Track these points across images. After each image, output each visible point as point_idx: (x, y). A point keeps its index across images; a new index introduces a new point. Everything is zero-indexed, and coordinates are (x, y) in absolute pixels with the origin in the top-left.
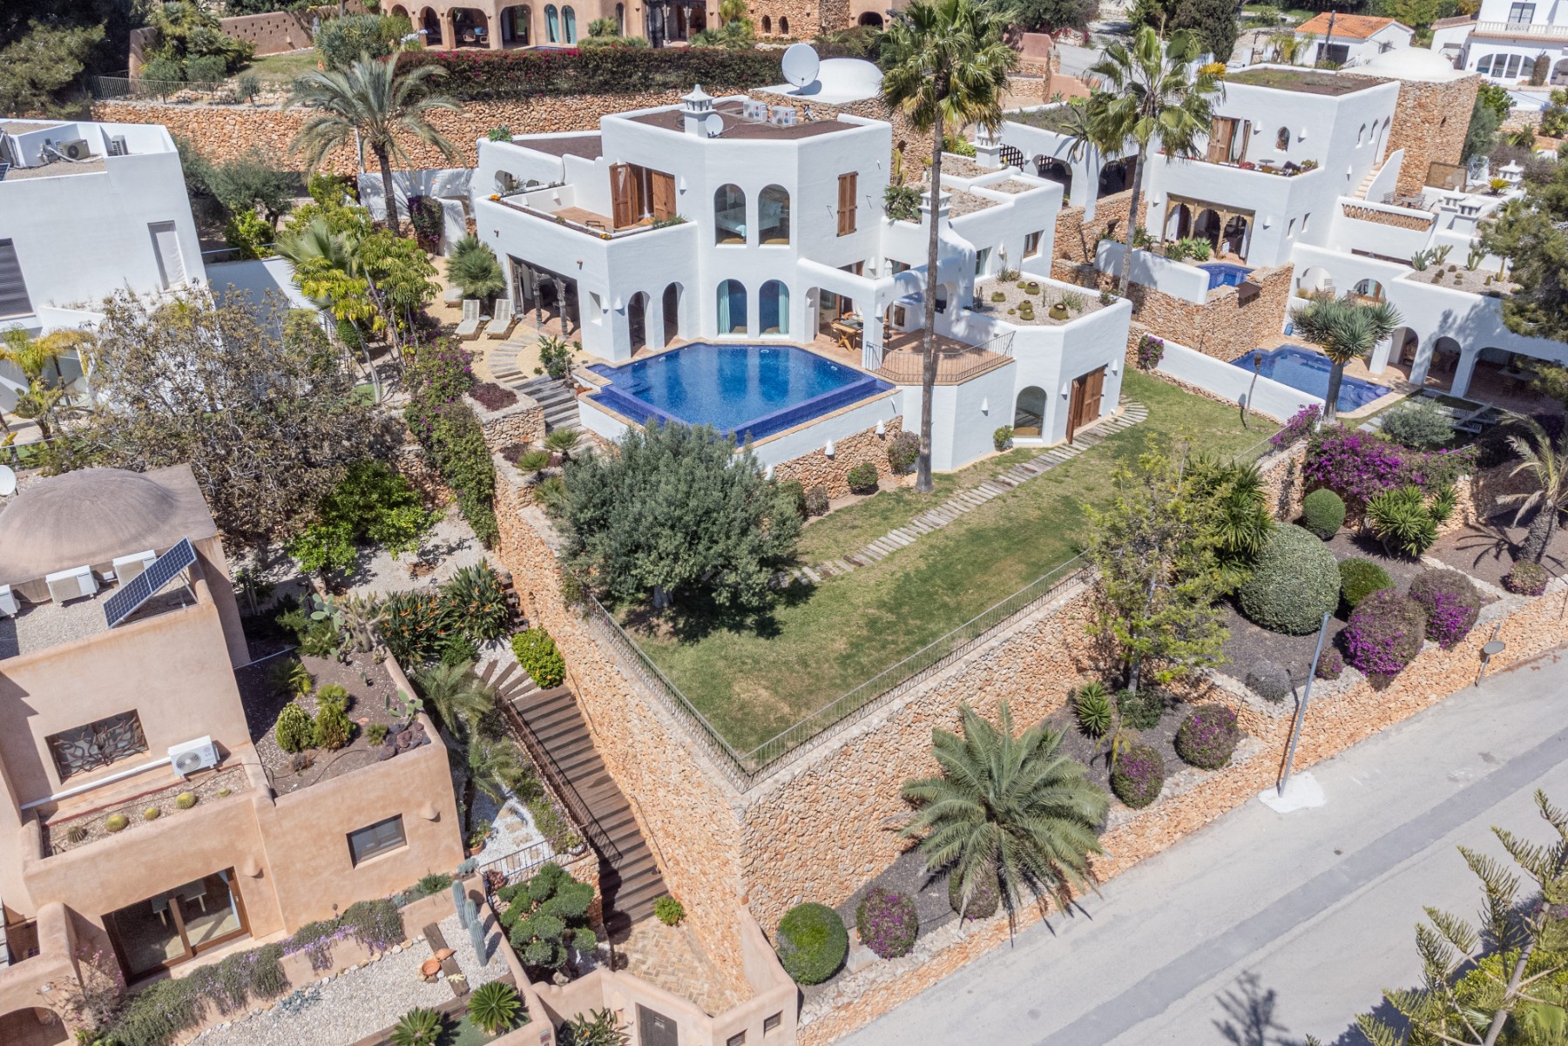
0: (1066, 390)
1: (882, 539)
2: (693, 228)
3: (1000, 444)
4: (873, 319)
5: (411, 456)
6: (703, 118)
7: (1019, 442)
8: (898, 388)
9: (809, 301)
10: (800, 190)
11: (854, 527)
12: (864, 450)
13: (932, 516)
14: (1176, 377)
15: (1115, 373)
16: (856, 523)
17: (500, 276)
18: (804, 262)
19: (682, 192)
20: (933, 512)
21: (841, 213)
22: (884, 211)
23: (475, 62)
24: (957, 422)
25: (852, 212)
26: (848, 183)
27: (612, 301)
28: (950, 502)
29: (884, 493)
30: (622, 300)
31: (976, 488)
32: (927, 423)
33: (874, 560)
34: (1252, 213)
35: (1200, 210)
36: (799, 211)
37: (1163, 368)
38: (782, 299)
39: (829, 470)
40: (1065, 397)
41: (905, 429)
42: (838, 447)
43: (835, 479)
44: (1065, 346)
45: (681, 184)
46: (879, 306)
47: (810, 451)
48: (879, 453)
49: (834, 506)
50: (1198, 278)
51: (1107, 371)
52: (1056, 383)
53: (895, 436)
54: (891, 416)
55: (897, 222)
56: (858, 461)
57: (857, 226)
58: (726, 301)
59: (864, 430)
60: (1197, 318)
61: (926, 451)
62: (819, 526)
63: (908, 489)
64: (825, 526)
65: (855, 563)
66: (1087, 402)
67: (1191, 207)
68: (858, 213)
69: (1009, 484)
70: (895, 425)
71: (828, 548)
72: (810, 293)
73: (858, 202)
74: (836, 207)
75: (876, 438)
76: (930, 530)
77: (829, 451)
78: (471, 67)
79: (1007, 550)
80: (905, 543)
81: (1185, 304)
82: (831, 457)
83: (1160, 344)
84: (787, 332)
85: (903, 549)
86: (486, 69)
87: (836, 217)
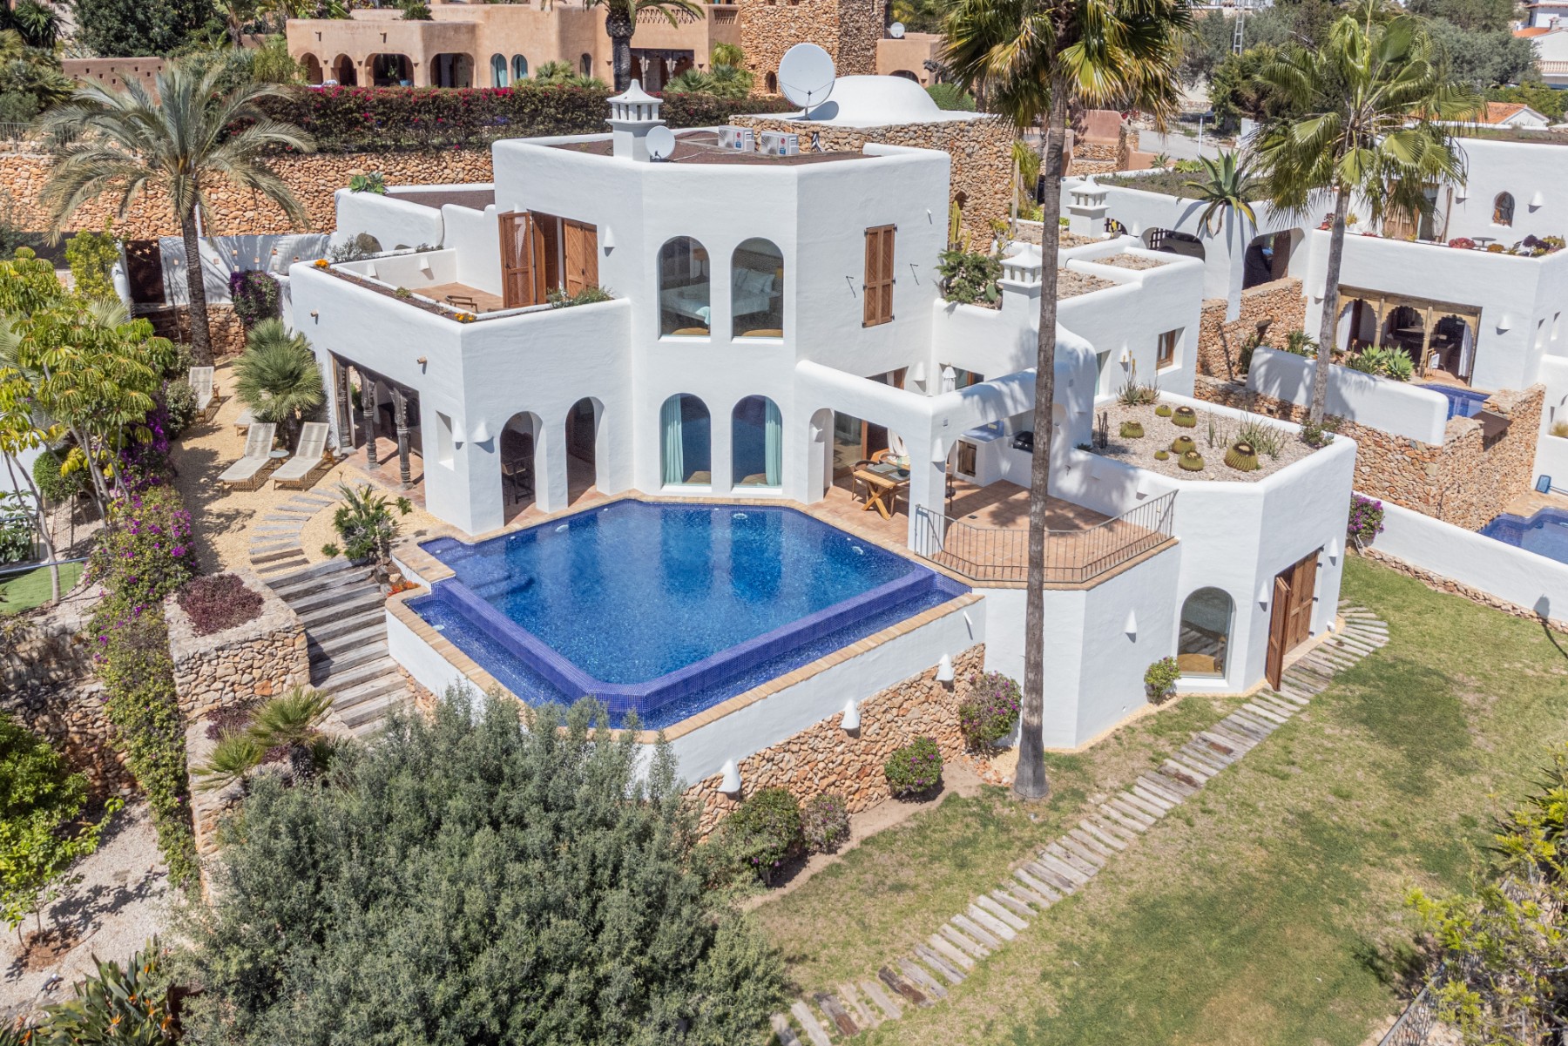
0: (1266, 596)
1: (958, 919)
2: (623, 308)
3: (1157, 693)
4: (928, 466)
5: (95, 702)
6: (641, 131)
7: (1189, 685)
8: (976, 592)
9: (815, 431)
10: (801, 248)
11: (899, 888)
12: (915, 713)
13: (1053, 861)
14: (1409, 563)
15: (1333, 560)
16: (907, 875)
17: (317, 384)
18: (806, 366)
19: (608, 250)
20: (1054, 848)
21: (870, 290)
22: (937, 290)
23: (366, 99)
24: (1086, 657)
25: (887, 288)
26: (880, 242)
27: (470, 428)
28: (1084, 824)
29: (953, 799)
30: (488, 426)
31: (1129, 789)
32: (1035, 666)
33: (945, 982)
34: (1475, 311)
35: (1389, 308)
36: (799, 281)
37: (1381, 545)
38: (770, 427)
39: (850, 756)
40: (1264, 606)
41: (989, 668)
42: (866, 712)
43: (861, 773)
44: (1264, 518)
45: (606, 238)
46: (939, 442)
47: (812, 725)
48: (944, 715)
49: (862, 828)
50: (1431, 405)
51: (1321, 558)
52: (1252, 583)
53: (973, 682)
54: (965, 645)
55: (959, 307)
56: (904, 735)
57: (895, 311)
58: (676, 430)
59: (915, 675)
60: (1433, 468)
61: (1035, 720)
62: (829, 881)
63: (999, 791)
64: (842, 883)
65: (906, 990)
66: (1293, 612)
67: (1375, 305)
68: (896, 290)
69: (1189, 780)
70: (972, 662)
71: (847, 944)
72: (818, 418)
73: (896, 274)
74: (860, 279)
75: (938, 689)
76: (1057, 898)
77: (850, 722)
78: (359, 107)
79: (1223, 959)
80: (1008, 934)
81: (1409, 445)
82: (854, 733)
83: (1377, 508)
84: (779, 483)
85: (1005, 950)
86: (381, 109)
87: (861, 296)
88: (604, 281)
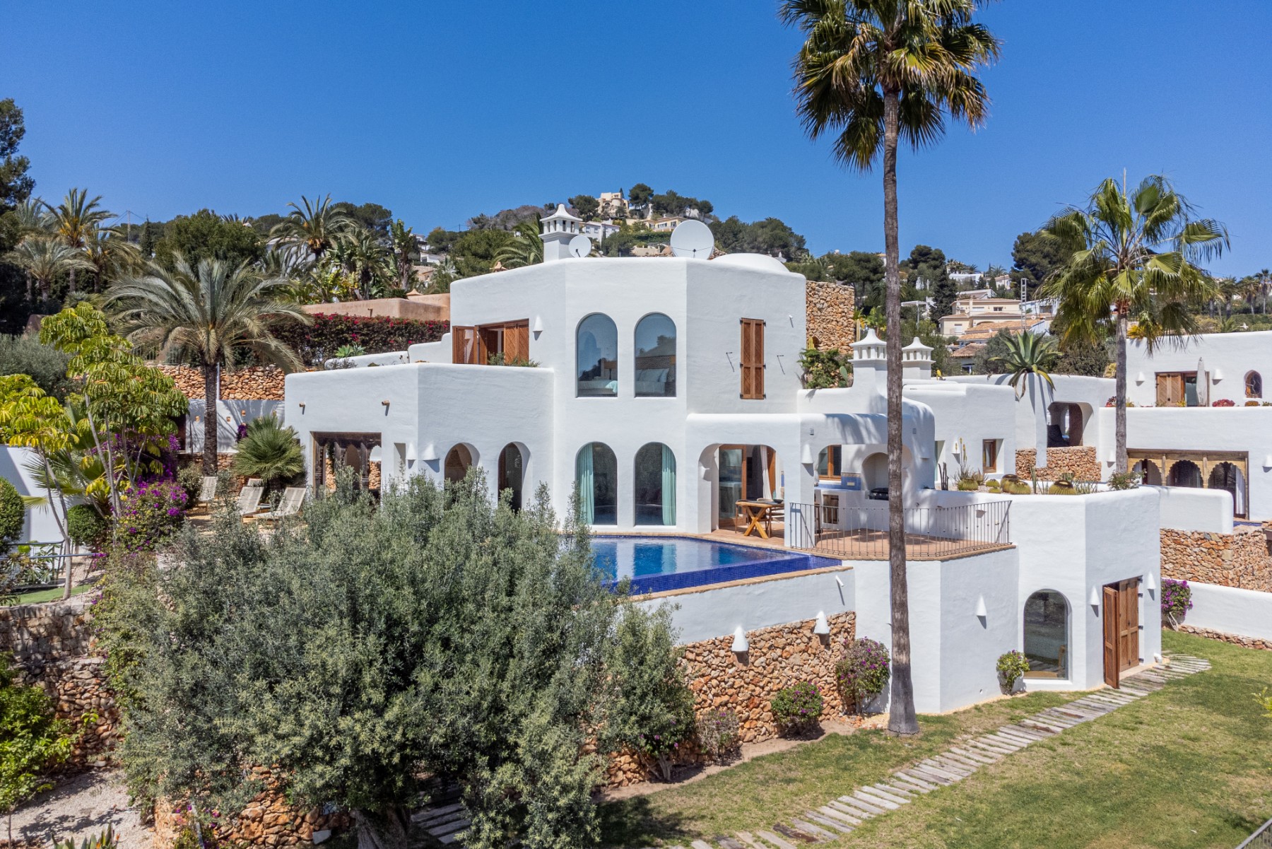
0: (1096, 599)
1: (845, 798)
2: (547, 374)
3: (1008, 681)
4: (799, 467)
5: (86, 674)
8: (845, 564)
9: (703, 469)
10: (689, 321)
11: (789, 781)
12: (797, 659)
13: (928, 768)
14: (1220, 631)
15: (1151, 592)
16: (792, 775)
17: (298, 460)
18: (694, 417)
19: (537, 334)
20: (929, 761)
21: (746, 369)
22: (799, 383)
23: (354, 323)
24: (945, 626)
25: (759, 370)
26: (753, 332)
27: (421, 448)
28: (954, 749)
29: (835, 736)
30: (436, 448)
31: (992, 733)
32: (901, 627)
33: (836, 832)
34: (1243, 456)
35: (1170, 463)
36: (689, 347)
37: (1193, 620)
38: (666, 474)
39: (738, 682)
40: (1095, 608)
41: (859, 635)
42: (753, 640)
43: (751, 703)
44: (1088, 525)
45: (535, 325)
46: (807, 447)
47: (706, 638)
48: (822, 671)
49: (749, 752)
51: (1141, 588)
52: (1083, 585)
53: (846, 646)
54: (838, 609)
55: (818, 391)
56: (787, 677)
57: (766, 391)
58: (589, 481)
59: (795, 622)
60: (1228, 554)
61: (903, 658)
62: (725, 779)
63: (877, 732)
64: (735, 780)
65: (797, 836)
66: (1123, 633)
67: (1158, 462)
68: (767, 374)
69: (1047, 730)
70: (844, 624)
71: (741, 810)
72: (705, 458)
73: (767, 359)
74: (737, 358)
75: (815, 642)
76: (932, 787)
77: (740, 645)
78: (349, 329)
80: (893, 806)
81: (1203, 538)
82: (742, 657)
83: (1184, 587)
84: (674, 523)
85: (889, 815)
86: (365, 331)
87: (739, 372)
88: (533, 355)
